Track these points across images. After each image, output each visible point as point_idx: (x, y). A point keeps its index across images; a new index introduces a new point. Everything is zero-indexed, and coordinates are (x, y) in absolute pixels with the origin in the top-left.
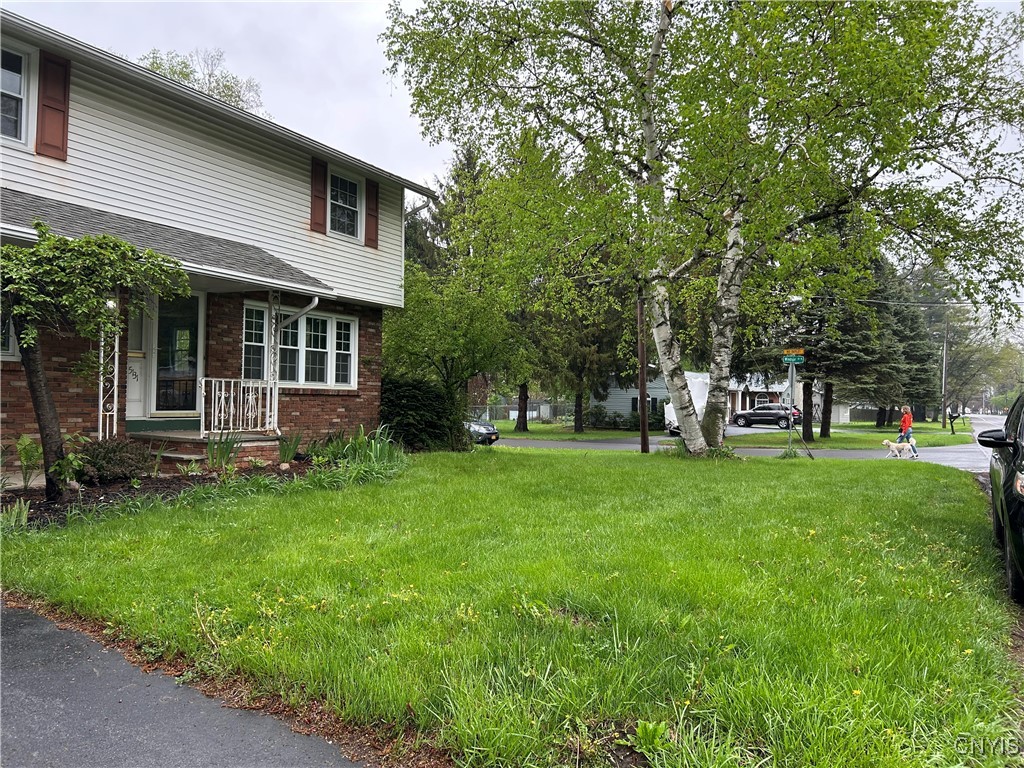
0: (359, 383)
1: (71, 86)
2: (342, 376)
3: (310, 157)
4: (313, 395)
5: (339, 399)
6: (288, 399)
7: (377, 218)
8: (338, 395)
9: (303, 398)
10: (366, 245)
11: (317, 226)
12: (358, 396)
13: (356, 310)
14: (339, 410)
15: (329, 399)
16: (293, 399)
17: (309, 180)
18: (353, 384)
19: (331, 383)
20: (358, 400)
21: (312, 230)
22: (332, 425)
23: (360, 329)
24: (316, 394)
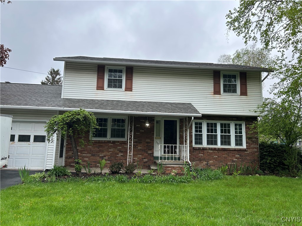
0: (247, 146)
1: (134, 73)
3: (212, 71)
4: (223, 150)
5: (237, 152)
7: (246, 85)
9: (218, 151)
10: (241, 95)
11: (217, 92)
13: (243, 119)
14: (236, 156)
15: (231, 152)
16: (214, 151)
17: (213, 78)
18: (244, 146)
19: (233, 145)
20: (246, 152)
21: (214, 94)
22: (234, 161)
23: (246, 126)
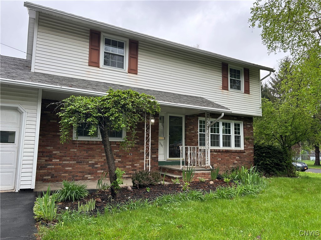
0: (244, 147)
1: (139, 50)
2: (237, 144)
3: (221, 62)
4: (226, 152)
5: (237, 153)
6: (216, 153)
7: (249, 82)
8: (236, 152)
9: (222, 153)
10: (245, 93)
11: (225, 88)
12: (244, 152)
13: (242, 119)
14: (237, 158)
15: (232, 153)
16: (218, 153)
17: (221, 71)
18: (242, 148)
19: (233, 147)
20: (244, 154)
21: (223, 89)
22: (234, 164)
23: (244, 126)
24: (227, 151)
